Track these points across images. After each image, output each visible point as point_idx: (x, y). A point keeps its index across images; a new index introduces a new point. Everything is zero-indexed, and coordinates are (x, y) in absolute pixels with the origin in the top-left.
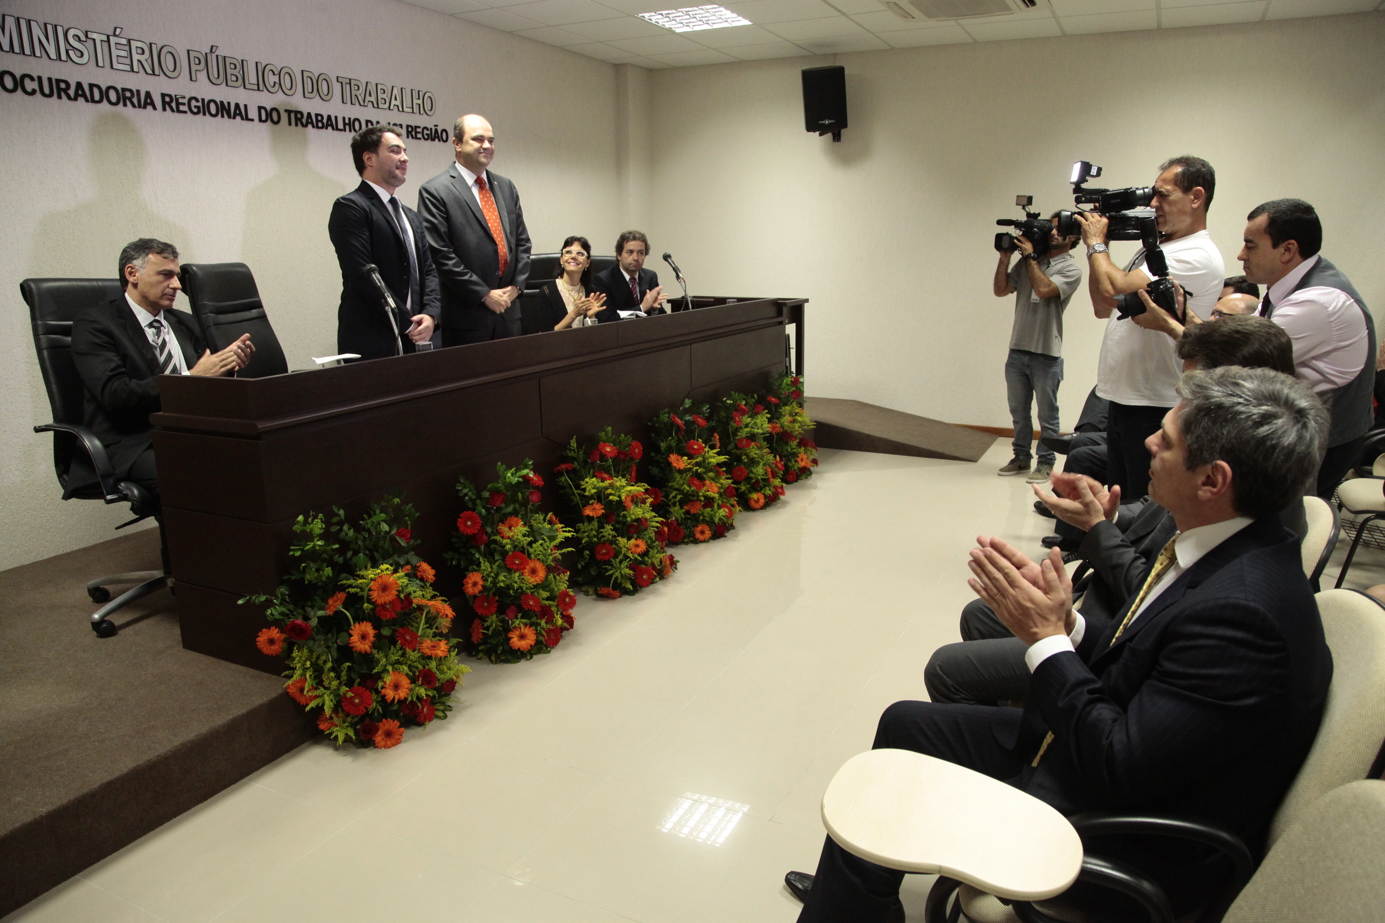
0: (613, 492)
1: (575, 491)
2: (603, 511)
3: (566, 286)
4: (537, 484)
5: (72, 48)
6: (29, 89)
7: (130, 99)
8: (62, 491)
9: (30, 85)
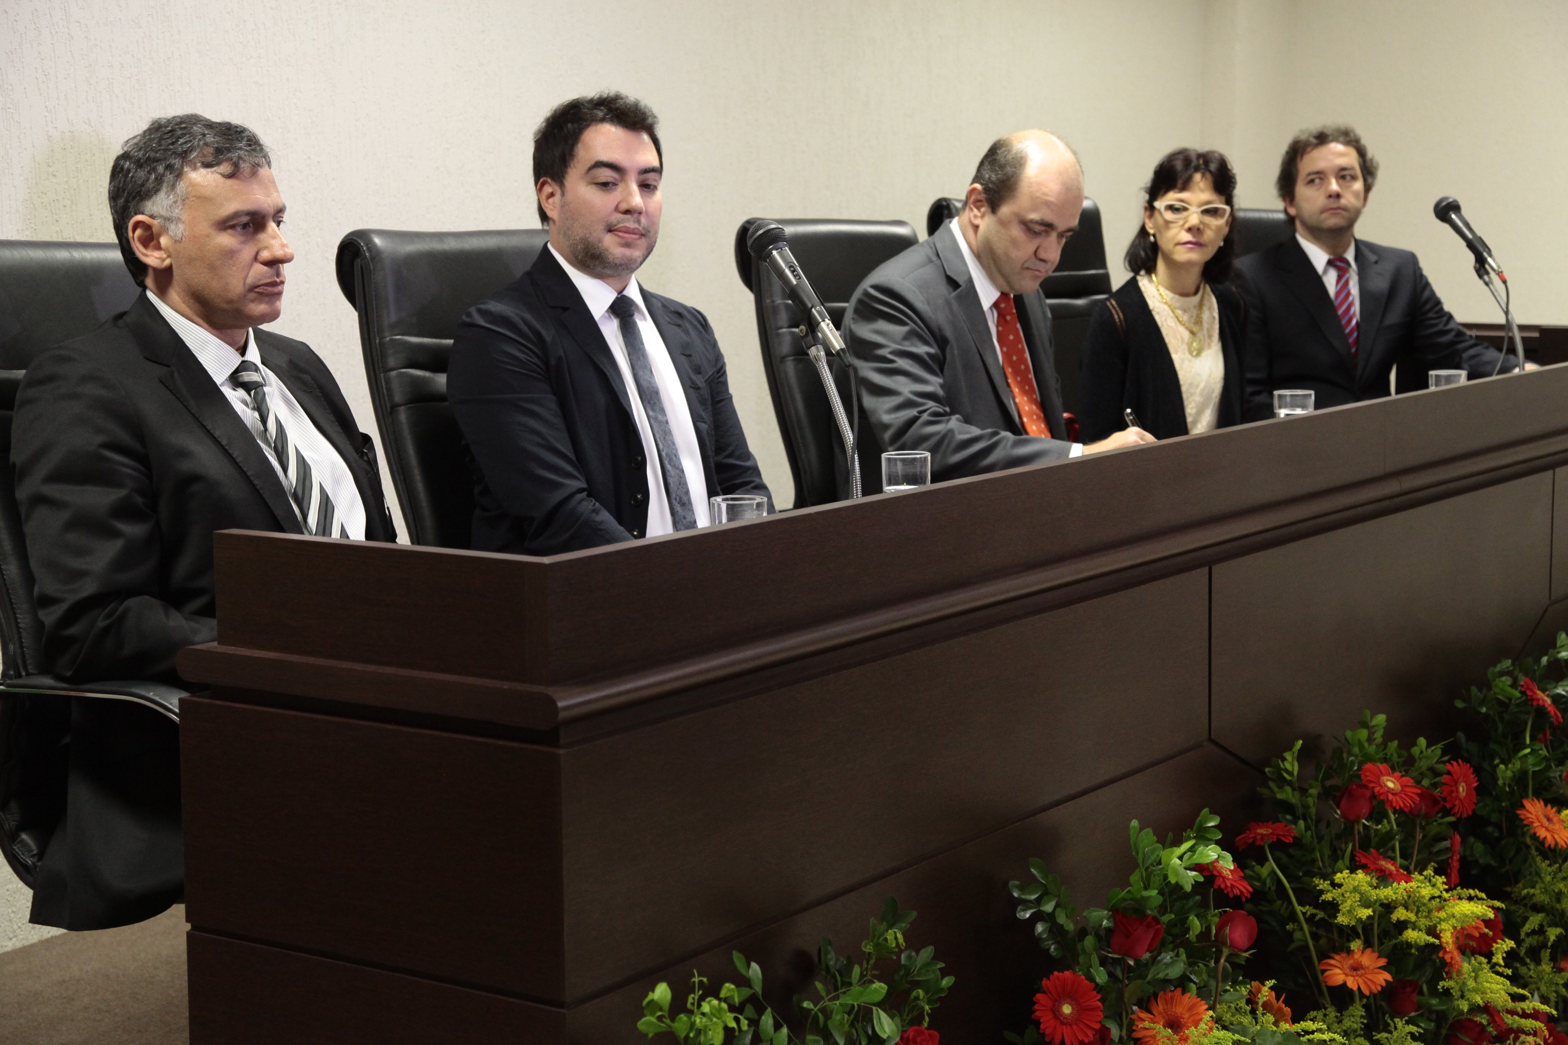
0: (1412, 917)
1: (1299, 909)
2: (1388, 977)
3: (1168, 295)
4: (1237, 892)
8: (26, 895)
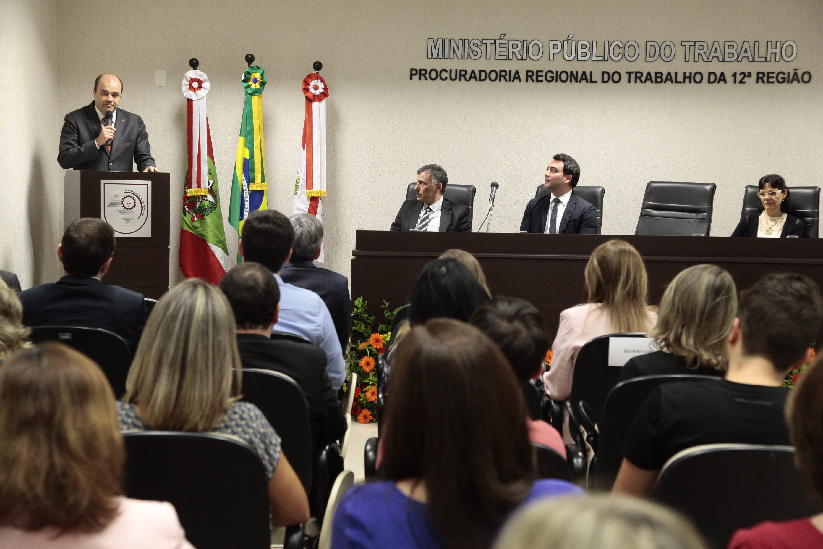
5: (472, 51)
6: (443, 77)
7: (504, 76)
9: (444, 75)
